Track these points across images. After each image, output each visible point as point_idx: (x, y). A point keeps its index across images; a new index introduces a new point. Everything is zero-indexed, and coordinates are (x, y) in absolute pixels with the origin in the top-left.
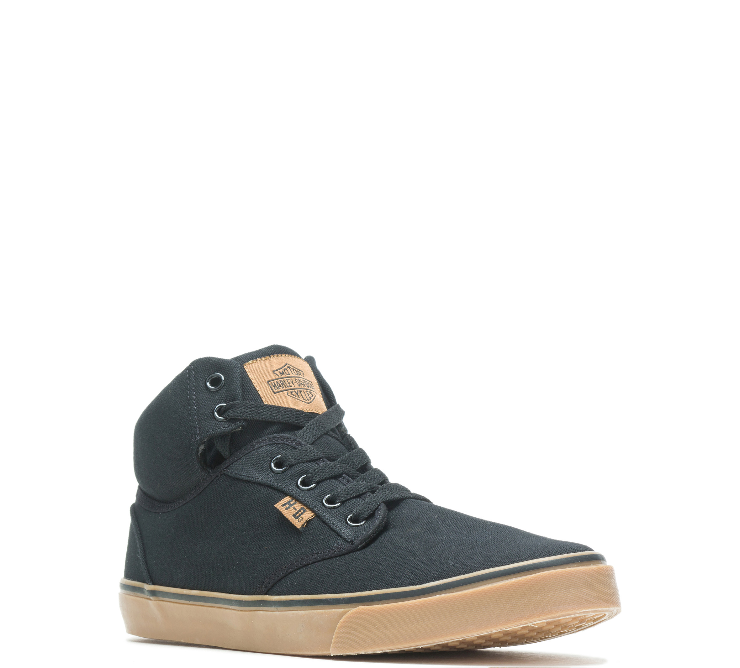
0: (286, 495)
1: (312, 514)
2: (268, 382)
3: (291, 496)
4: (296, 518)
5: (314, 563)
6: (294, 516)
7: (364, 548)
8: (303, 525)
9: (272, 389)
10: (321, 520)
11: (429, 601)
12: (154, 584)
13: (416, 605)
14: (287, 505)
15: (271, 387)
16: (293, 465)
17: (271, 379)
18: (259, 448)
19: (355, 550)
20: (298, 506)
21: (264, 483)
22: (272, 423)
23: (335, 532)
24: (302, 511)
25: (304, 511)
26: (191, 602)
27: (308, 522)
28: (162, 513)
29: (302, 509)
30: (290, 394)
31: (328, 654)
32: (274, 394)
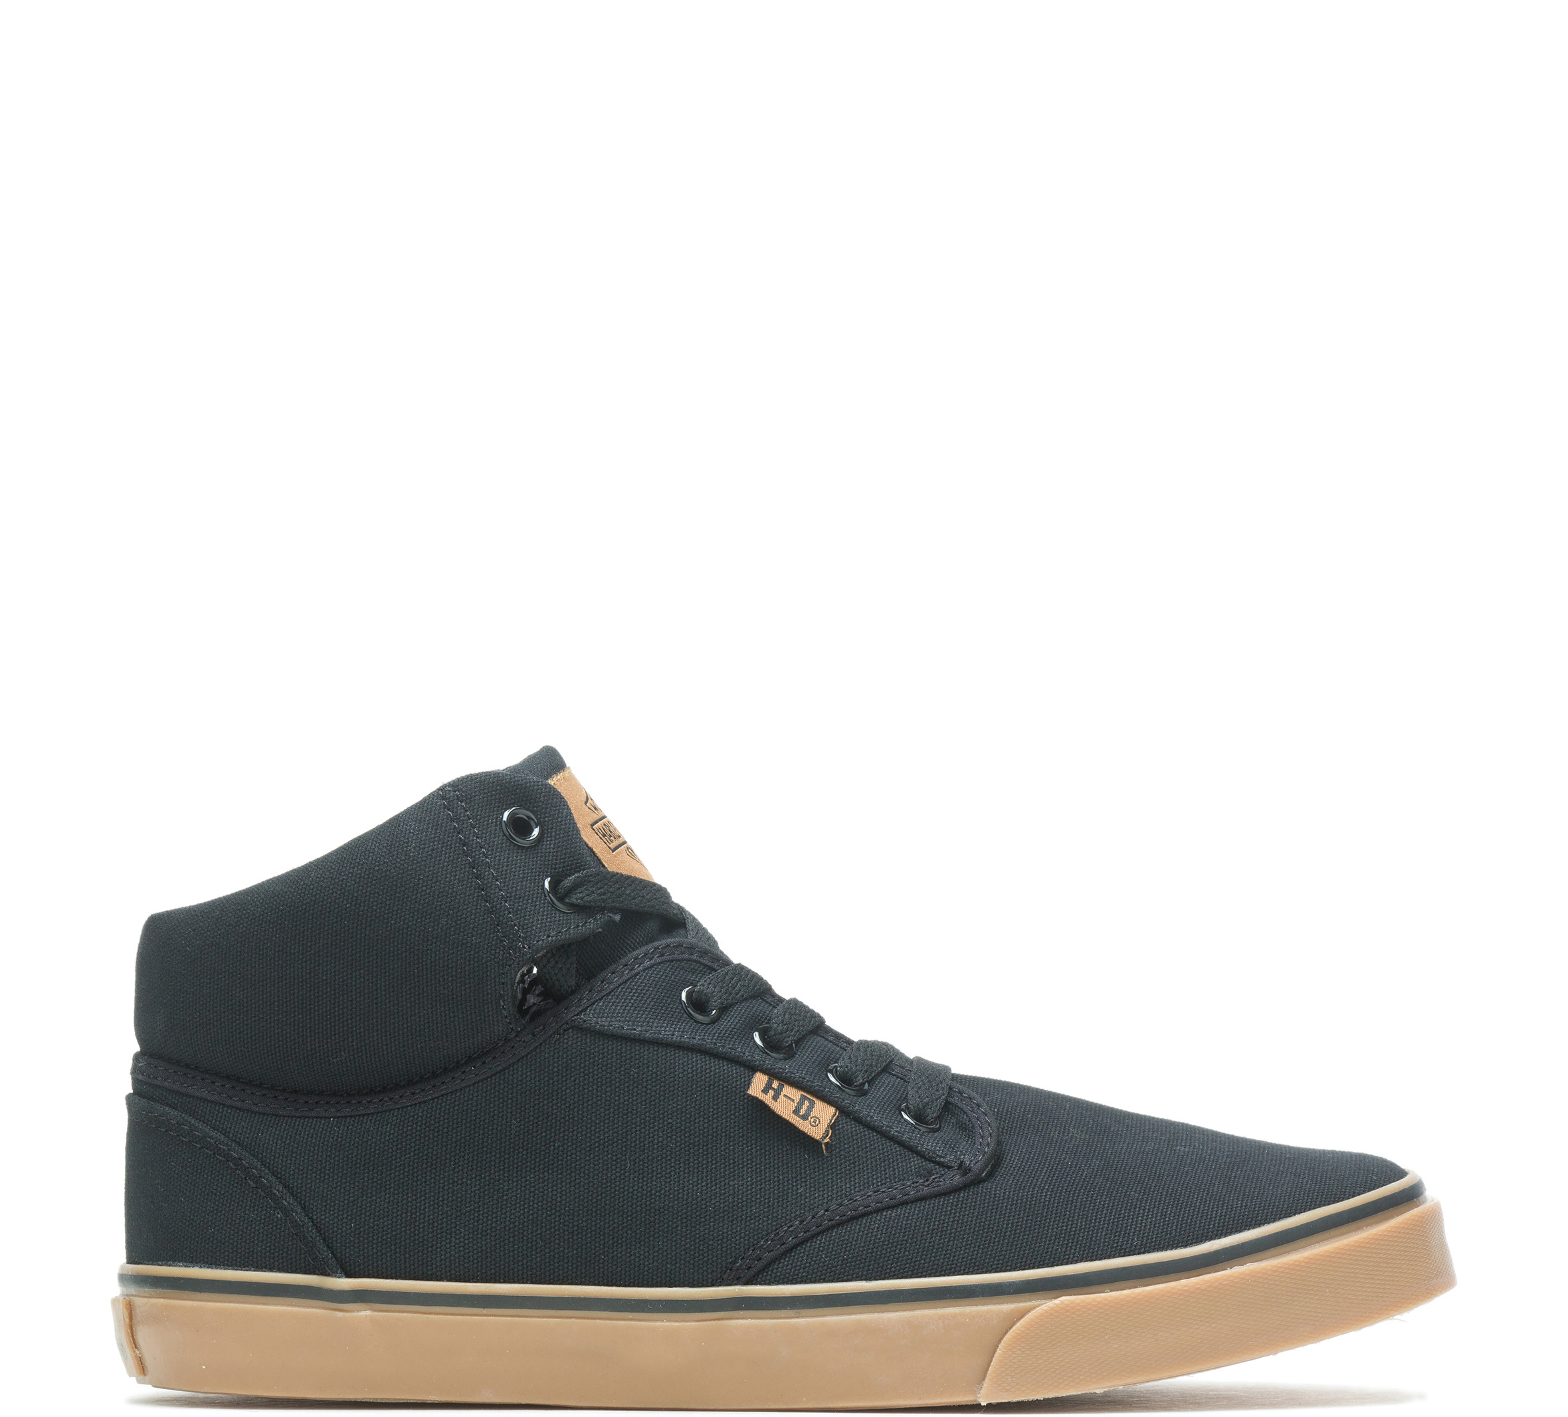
0: (753, 1069)
1: (832, 1110)
2: (592, 825)
3: (764, 1072)
4: (805, 1117)
5: (877, 1211)
6: (796, 1112)
7: (991, 1175)
8: (827, 1131)
9: (604, 841)
10: (858, 1120)
11: (1225, 1280)
12: (348, 1276)
13: (1198, 1289)
14: (770, 1091)
15: (601, 838)
16: (732, 1005)
17: (593, 821)
18: (646, 969)
19: (977, 1181)
20: (796, 1094)
21: (693, 1045)
22: (647, 916)
23: (901, 1144)
24: (806, 1103)
25: (812, 1104)
26: (485, 1311)
27: (832, 1126)
28: (334, 1118)
29: (803, 1099)
30: (628, 853)
31: (971, 1401)
32: (613, 851)
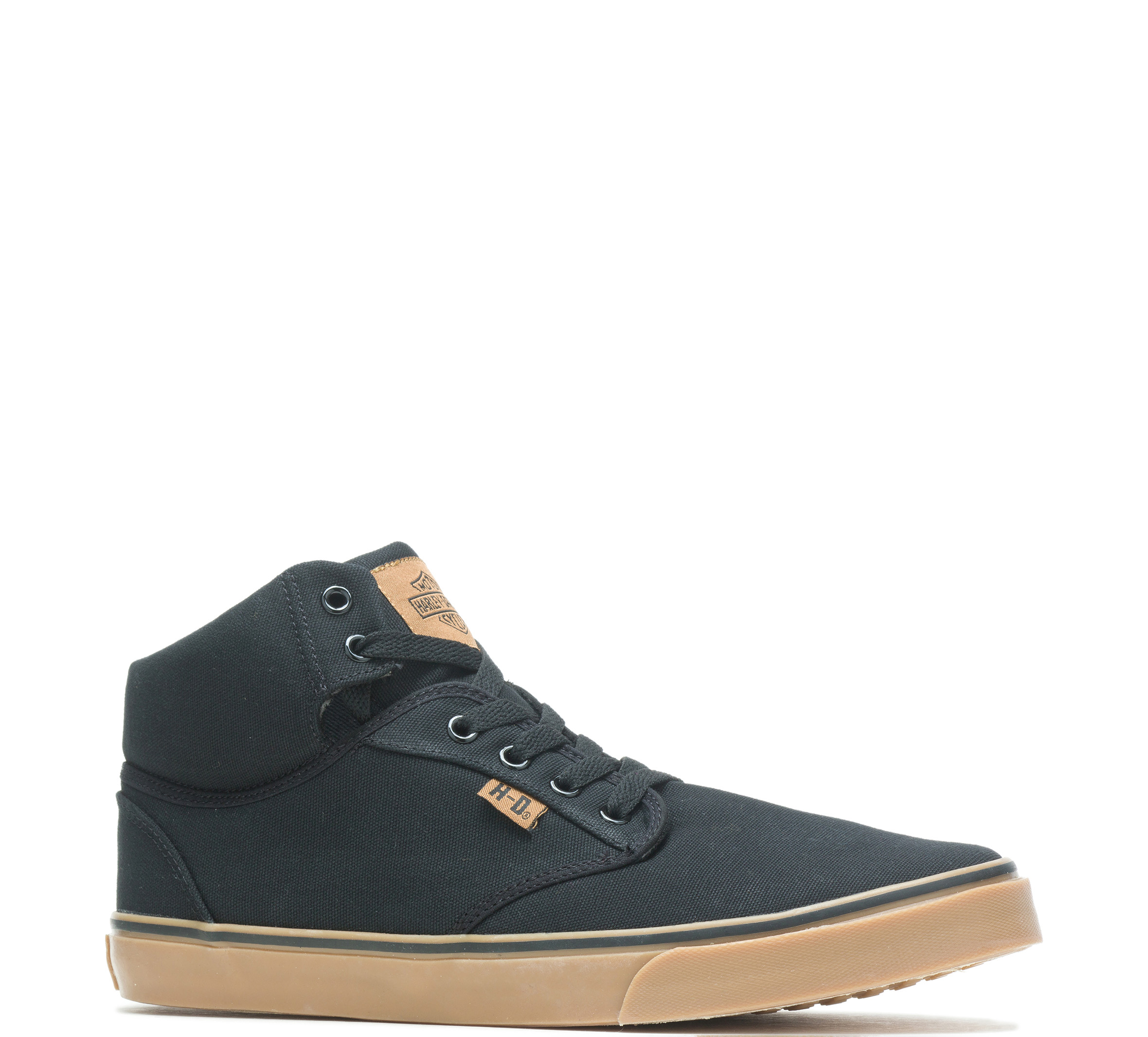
0: (489, 777)
1: (543, 807)
2: (410, 600)
3: (498, 779)
4: (519, 813)
5: (563, 882)
6: (512, 809)
7: (650, 857)
8: (534, 824)
9: (418, 612)
10: (561, 815)
11: (801, 938)
12: (216, 921)
13: (779, 943)
14: (497, 793)
15: (415, 608)
16: (486, 730)
17: (412, 595)
18: (424, 704)
19: (638, 861)
20: (515, 794)
21: (447, 759)
22: (435, 665)
23: (589, 832)
24: (524, 802)
25: (528, 802)
26: (302, 949)
27: (540, 819)
28: (217, 808)
29: (522, 798)
30: (442, 619)
31: (613, 1023)
32: (423, 619)
